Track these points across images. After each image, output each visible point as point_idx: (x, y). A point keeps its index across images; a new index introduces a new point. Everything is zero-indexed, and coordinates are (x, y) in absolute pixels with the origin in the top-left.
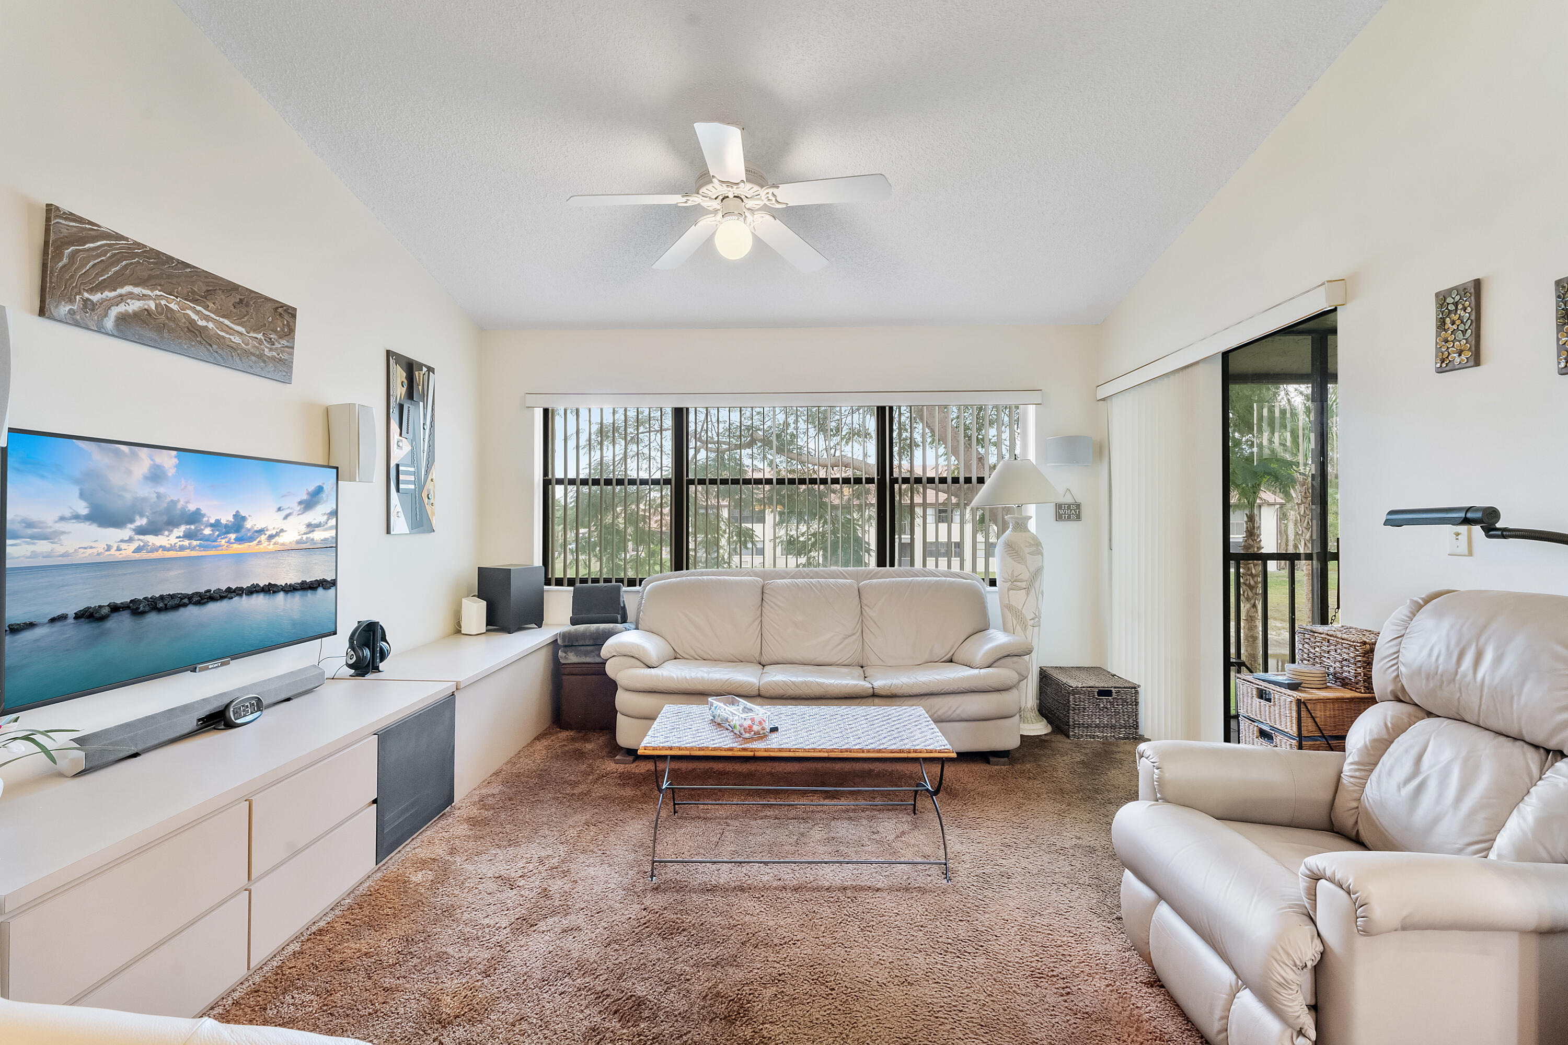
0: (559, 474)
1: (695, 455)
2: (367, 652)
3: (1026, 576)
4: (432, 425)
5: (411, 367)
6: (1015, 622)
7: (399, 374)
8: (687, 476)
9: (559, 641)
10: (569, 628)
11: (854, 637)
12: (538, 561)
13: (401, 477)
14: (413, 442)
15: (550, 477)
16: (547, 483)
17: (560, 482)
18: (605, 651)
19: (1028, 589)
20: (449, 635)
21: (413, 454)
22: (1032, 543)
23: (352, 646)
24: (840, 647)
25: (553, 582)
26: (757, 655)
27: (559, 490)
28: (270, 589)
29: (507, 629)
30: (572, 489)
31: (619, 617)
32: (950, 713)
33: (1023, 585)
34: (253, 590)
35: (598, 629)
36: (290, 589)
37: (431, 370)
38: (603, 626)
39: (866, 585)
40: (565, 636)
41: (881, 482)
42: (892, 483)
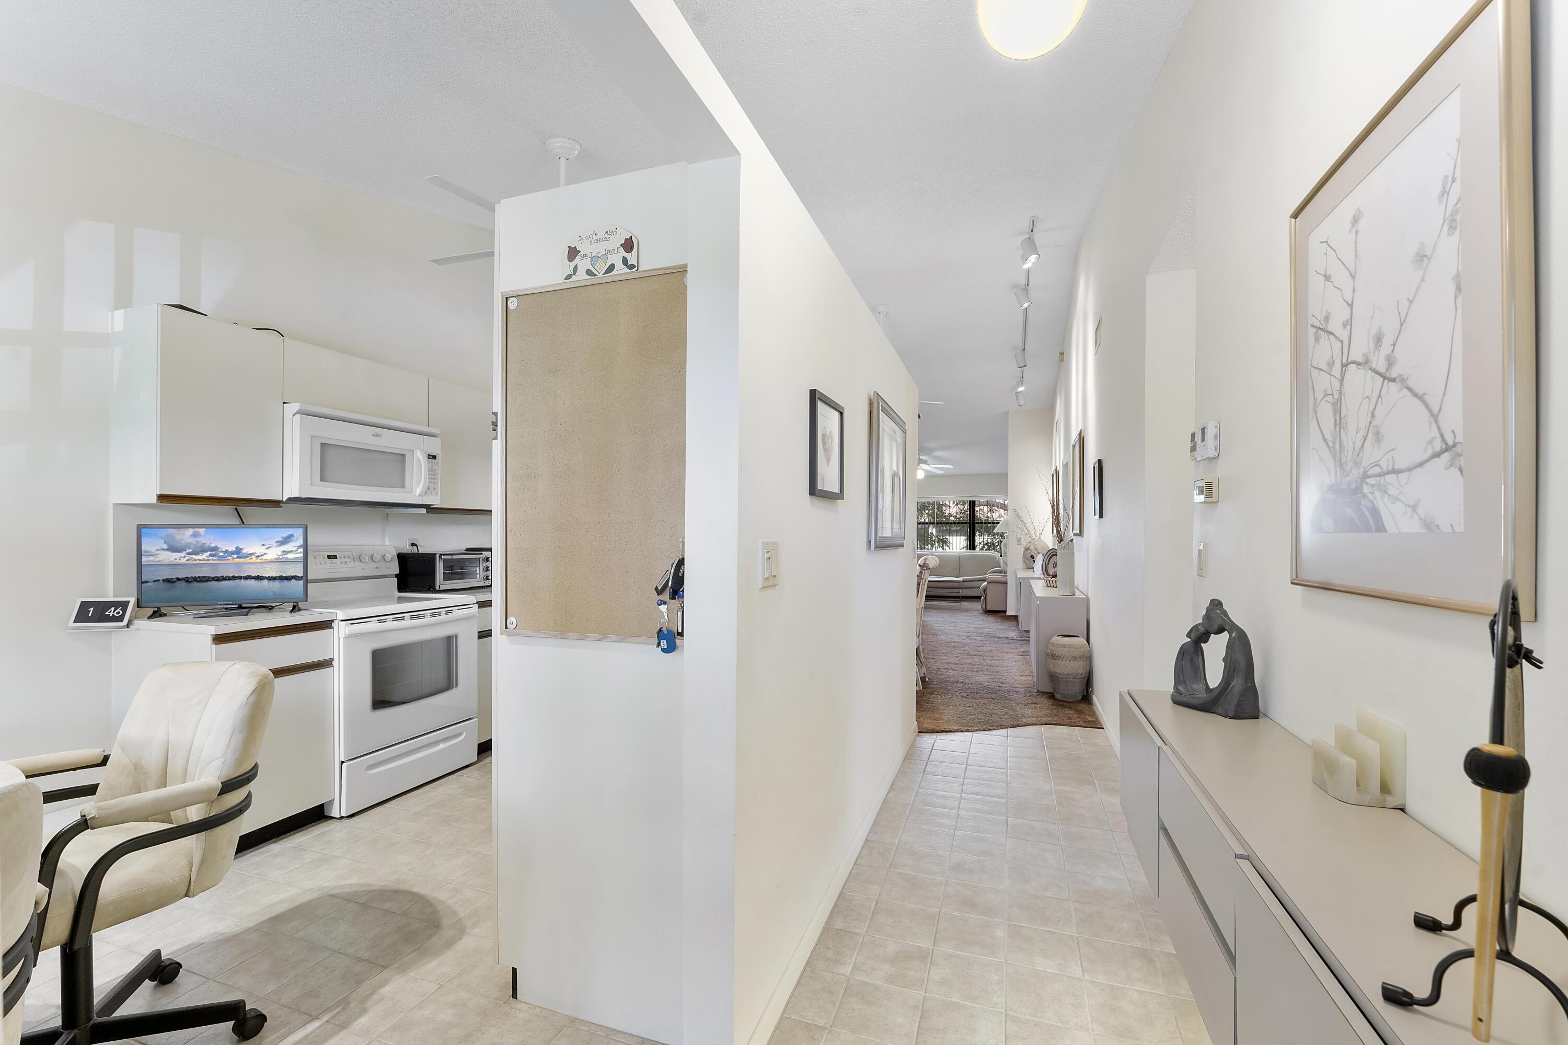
41: (970, 524)
42: (974, 524)
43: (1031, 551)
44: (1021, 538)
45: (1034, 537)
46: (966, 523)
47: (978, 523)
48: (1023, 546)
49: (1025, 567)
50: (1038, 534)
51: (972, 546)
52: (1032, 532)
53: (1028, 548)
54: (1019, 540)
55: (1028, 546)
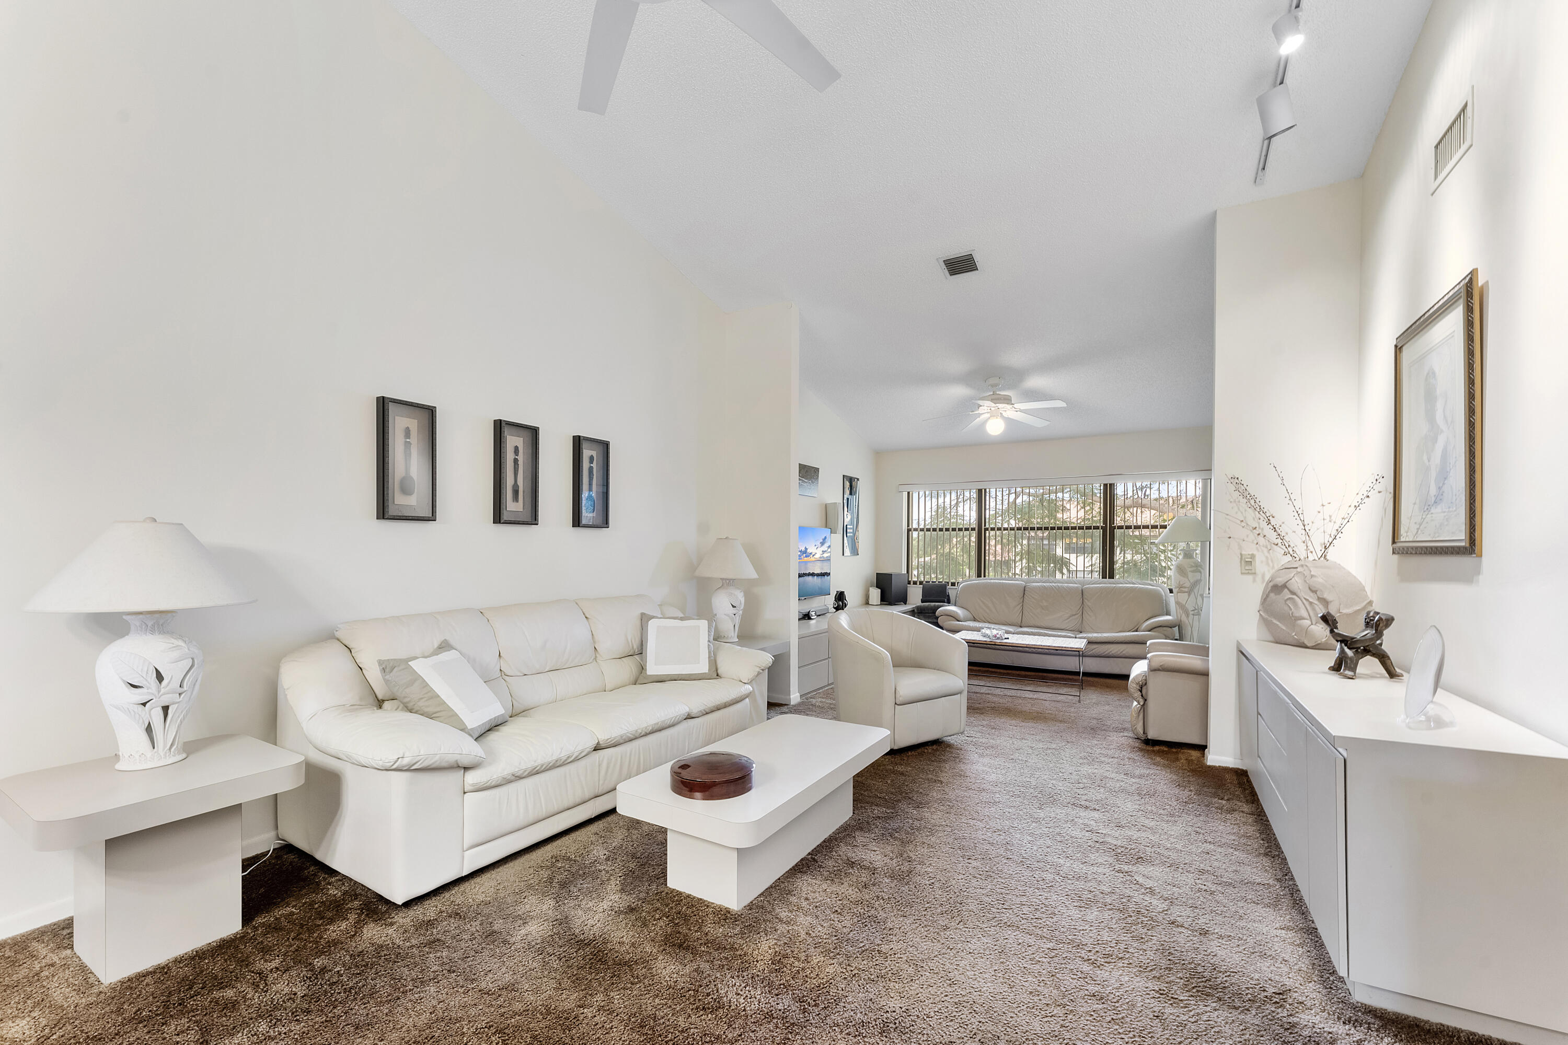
0: (915, 526)
1: (1015, 499)
2: (841, 603)
3: (1188, 584)
4: (858, 506)
5: (851, 480)
6: (1181, 612)
7: (847, 484)
8: (985, 526)
9: (916, 610)
10: (919, 603)
11: (1077, 616)
12: (904, 571)
13: (848, 530)
14: (852, 514)
15: (910, 527)
16: (909, 530)
17: (916, 530)
18: (937, 613)
19: (1189, 593)
20: (863, 605)
21: (852, 519)
22: (1193, 565)
23: (835, 600)
24: (1067, 621)
25: (912, 583)
26: (1019, 622)
27: (915, 534)
28: (813, 575)
29: (890, 604)
30: (922, 533)
31: (946, 600)
32: (1119, 653)
33: (1186, 590)
34: (809, 574)
35: (935, 605)
36: (818, 575)
37: (858, 479)
38: (937, 604)
39: (1087, 588)
40: (918, 608)
41: (1104, 529)
42: (1112, 529)
43: (1293, 593)
44: (1253, 556)
45: (1301, 552)
46: (1096, 528)
47: (1121, 527)
48: (1259, 578)
49: (1271, 639)
50: (1318, 540)
51: (1108, 571)
52: (1296, 539)
53: (1285, 586)
54: (1247, 563)
55: (1280, 580)
